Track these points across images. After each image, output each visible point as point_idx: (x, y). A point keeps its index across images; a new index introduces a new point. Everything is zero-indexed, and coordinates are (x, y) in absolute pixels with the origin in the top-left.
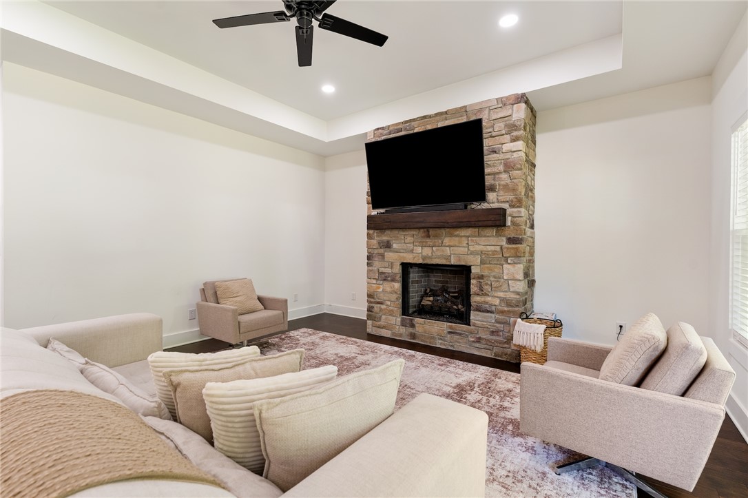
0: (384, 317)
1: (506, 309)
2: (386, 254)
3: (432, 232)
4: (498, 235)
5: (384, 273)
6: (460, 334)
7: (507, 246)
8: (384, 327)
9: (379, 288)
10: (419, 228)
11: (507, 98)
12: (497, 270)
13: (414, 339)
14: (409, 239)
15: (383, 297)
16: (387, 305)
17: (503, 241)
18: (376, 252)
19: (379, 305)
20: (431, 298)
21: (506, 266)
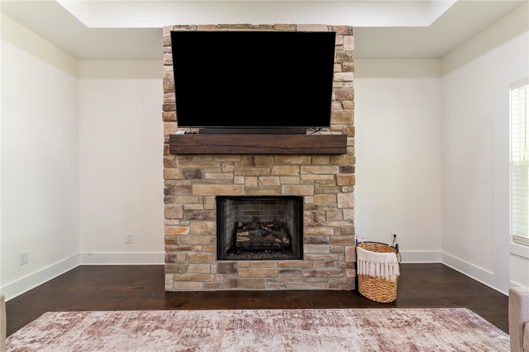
0: (191, 266)
1: (341, 238)
2: (193, 186)
3: (257, 159)
4: (331, 164)
5: (190, 211)
6: (293, 271)
7: (340, 174)
8: (192, 279)
9: (184, 230)
10: (242, 154)
11: (338, 27)
12: (331, 199)
13: (236, 286)
14: (228, 167)
15: (189, 241)
16: (198, 251)
17: (336, 170)
18: (178, 183)
19: (184, 252)
20: (247, 233)
21: (340, 195)
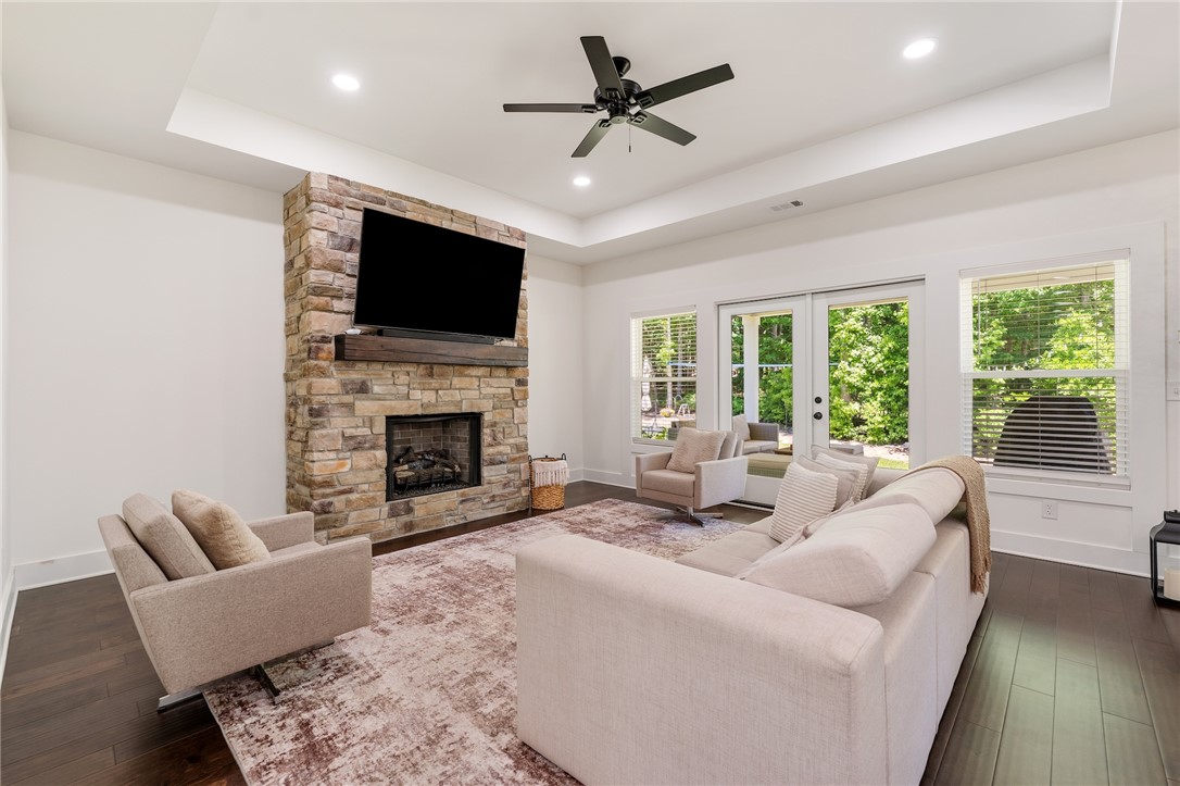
0: (353, 515)
1: (517, 455)
2: (357, 403)
3: (436, 369)
4: (508, 377)
5: (352, 437)
6: (474, 499)
7: (516, 388)
8: (356, 532)
9: (343, 465)
10: (419, 364)
11: (515, 229)
12: (508, 414)
14: (403, 379)
15: (351, 479)
16: (364, 492)
17: (513, 383)
18: (335, 400)
19: (343, 497)
20: (406, 467)
21: (516, 409)
